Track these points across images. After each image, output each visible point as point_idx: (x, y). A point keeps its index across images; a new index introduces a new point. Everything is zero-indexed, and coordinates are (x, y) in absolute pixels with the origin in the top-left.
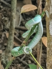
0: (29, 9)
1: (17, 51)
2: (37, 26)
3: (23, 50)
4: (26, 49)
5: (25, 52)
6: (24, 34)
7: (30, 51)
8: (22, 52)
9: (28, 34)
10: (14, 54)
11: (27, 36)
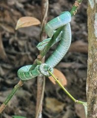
1: (28, 71)
2: (62, 32)
3: (39, 70)
4: (44, 68)
5: (43, 72)
6: (39, 44)
7: (50, 71)
8: (37, 73)
9: (46, 44)
10: (23, 75)
11: (45, 47)
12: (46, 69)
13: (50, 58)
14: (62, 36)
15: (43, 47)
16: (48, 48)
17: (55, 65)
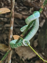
0: (5, 11)
1: (15, 43)
5: (24, 44)
7: (28, 43)
8: (21, 44)
9: (25, 29)
10: (13, 45)
11: (25, 30)
12: (26, 43)
13: (27, 36)
14: (34, 24)
15: (24, 30)
16: (26, 30)
17: (29, 40)
